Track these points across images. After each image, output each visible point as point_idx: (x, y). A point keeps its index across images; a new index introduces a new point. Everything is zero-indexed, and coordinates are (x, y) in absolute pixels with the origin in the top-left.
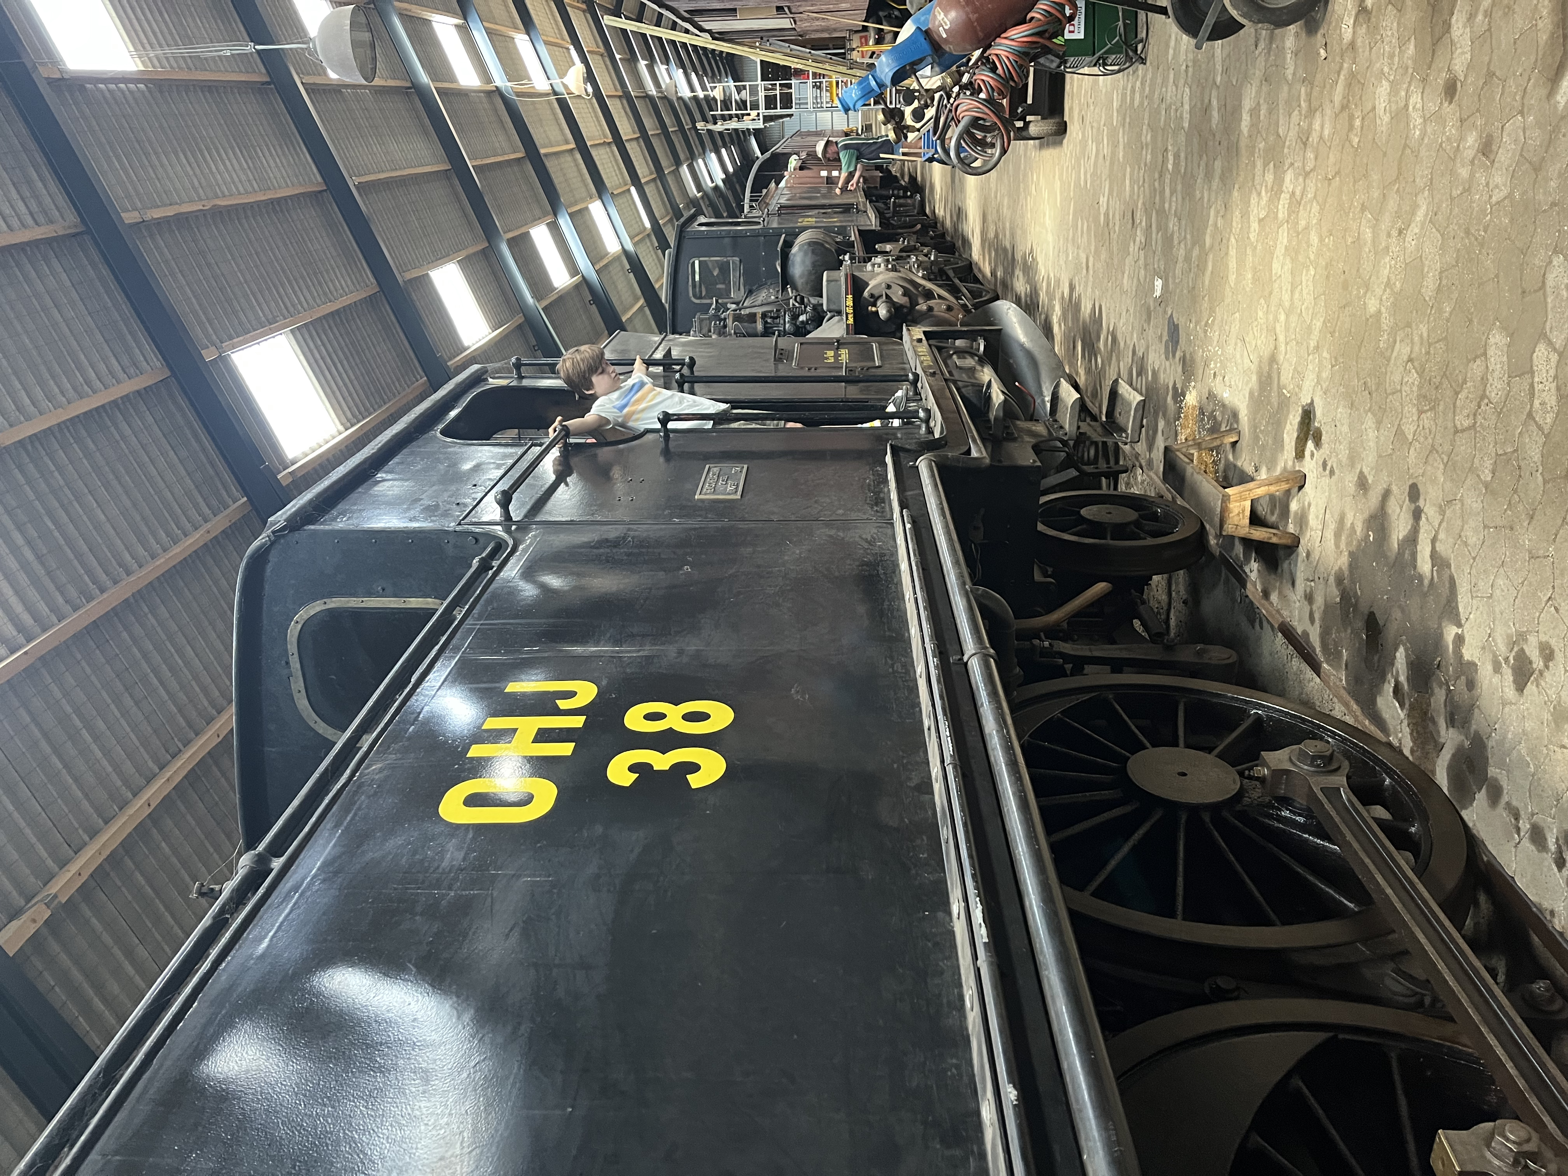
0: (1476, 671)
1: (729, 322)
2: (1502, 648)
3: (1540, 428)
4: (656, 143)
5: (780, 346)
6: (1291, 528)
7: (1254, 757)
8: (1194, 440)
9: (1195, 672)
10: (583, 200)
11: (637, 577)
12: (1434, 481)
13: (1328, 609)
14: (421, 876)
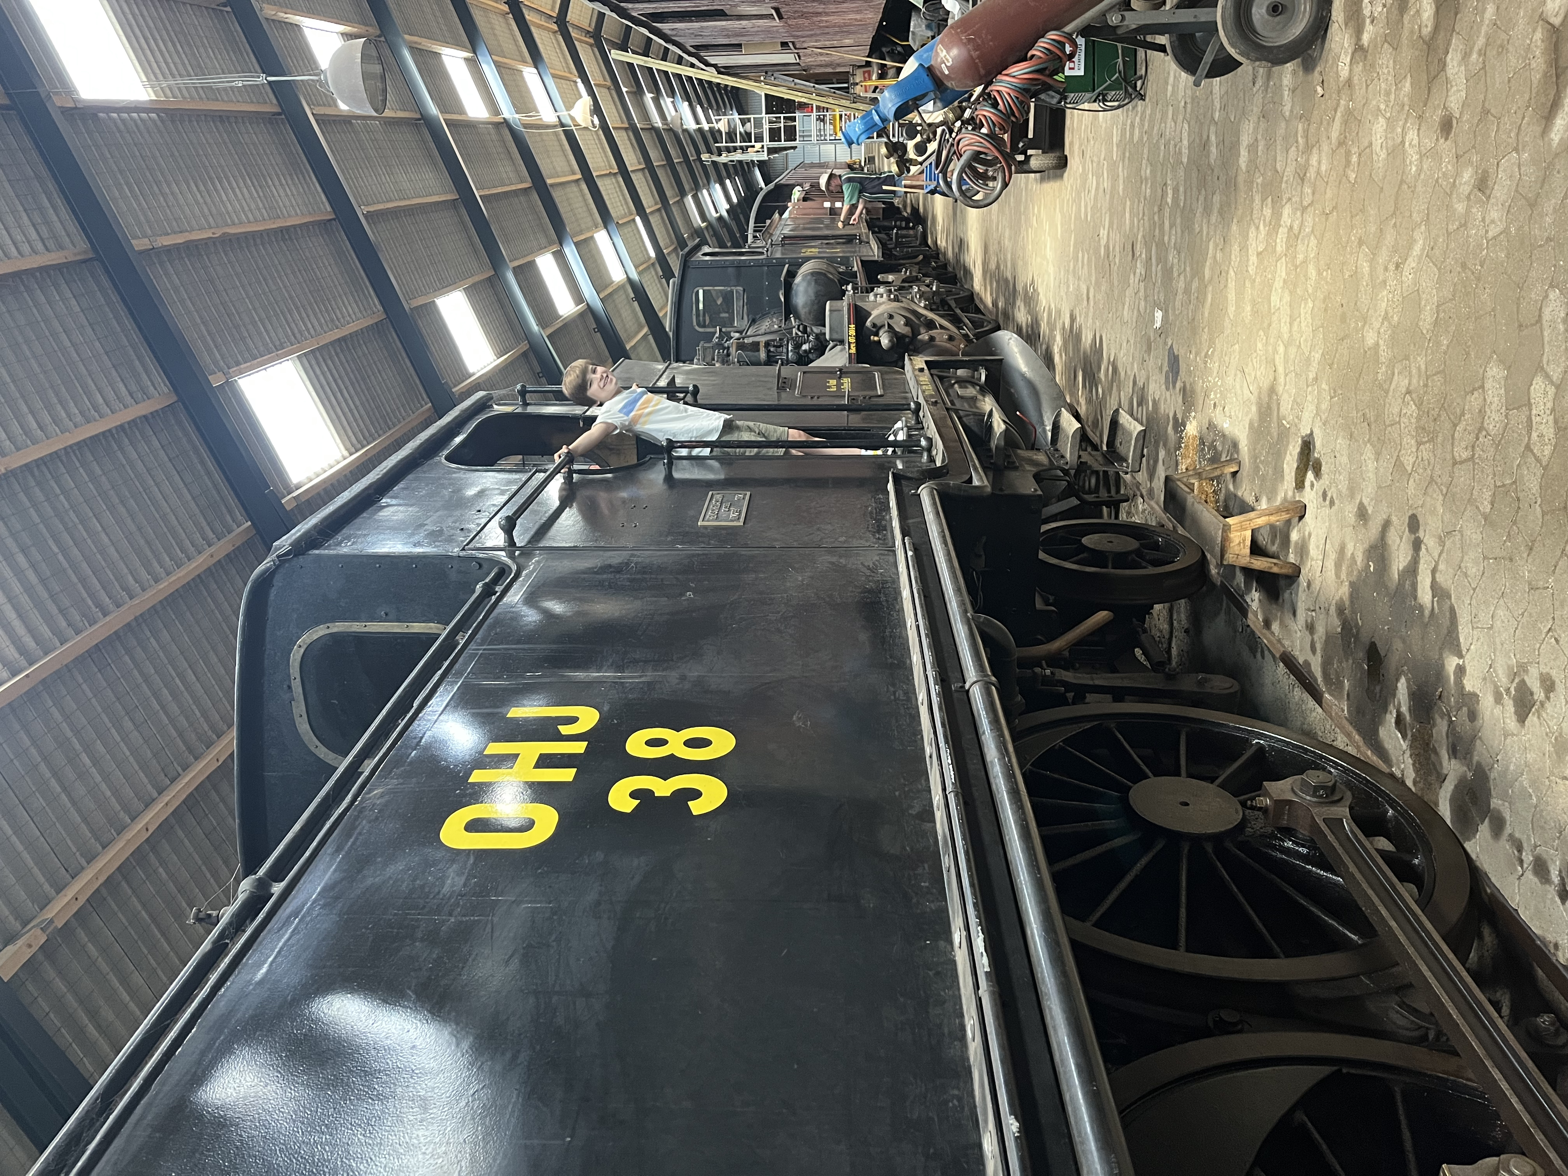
0: (1478, 702)
1: (733, 350)
2: (1503, 680)
3: (1538, 460)
4: (660, 173)
5: (783, 374)
6: (1292, 558)
7: (1256, 787)
8: (1195, 469)
9: (1198, 701)
10: (589, 229)
11: (639, 602)
12: (1433, 512)
13: (1329, 638)
14: (421, 901)
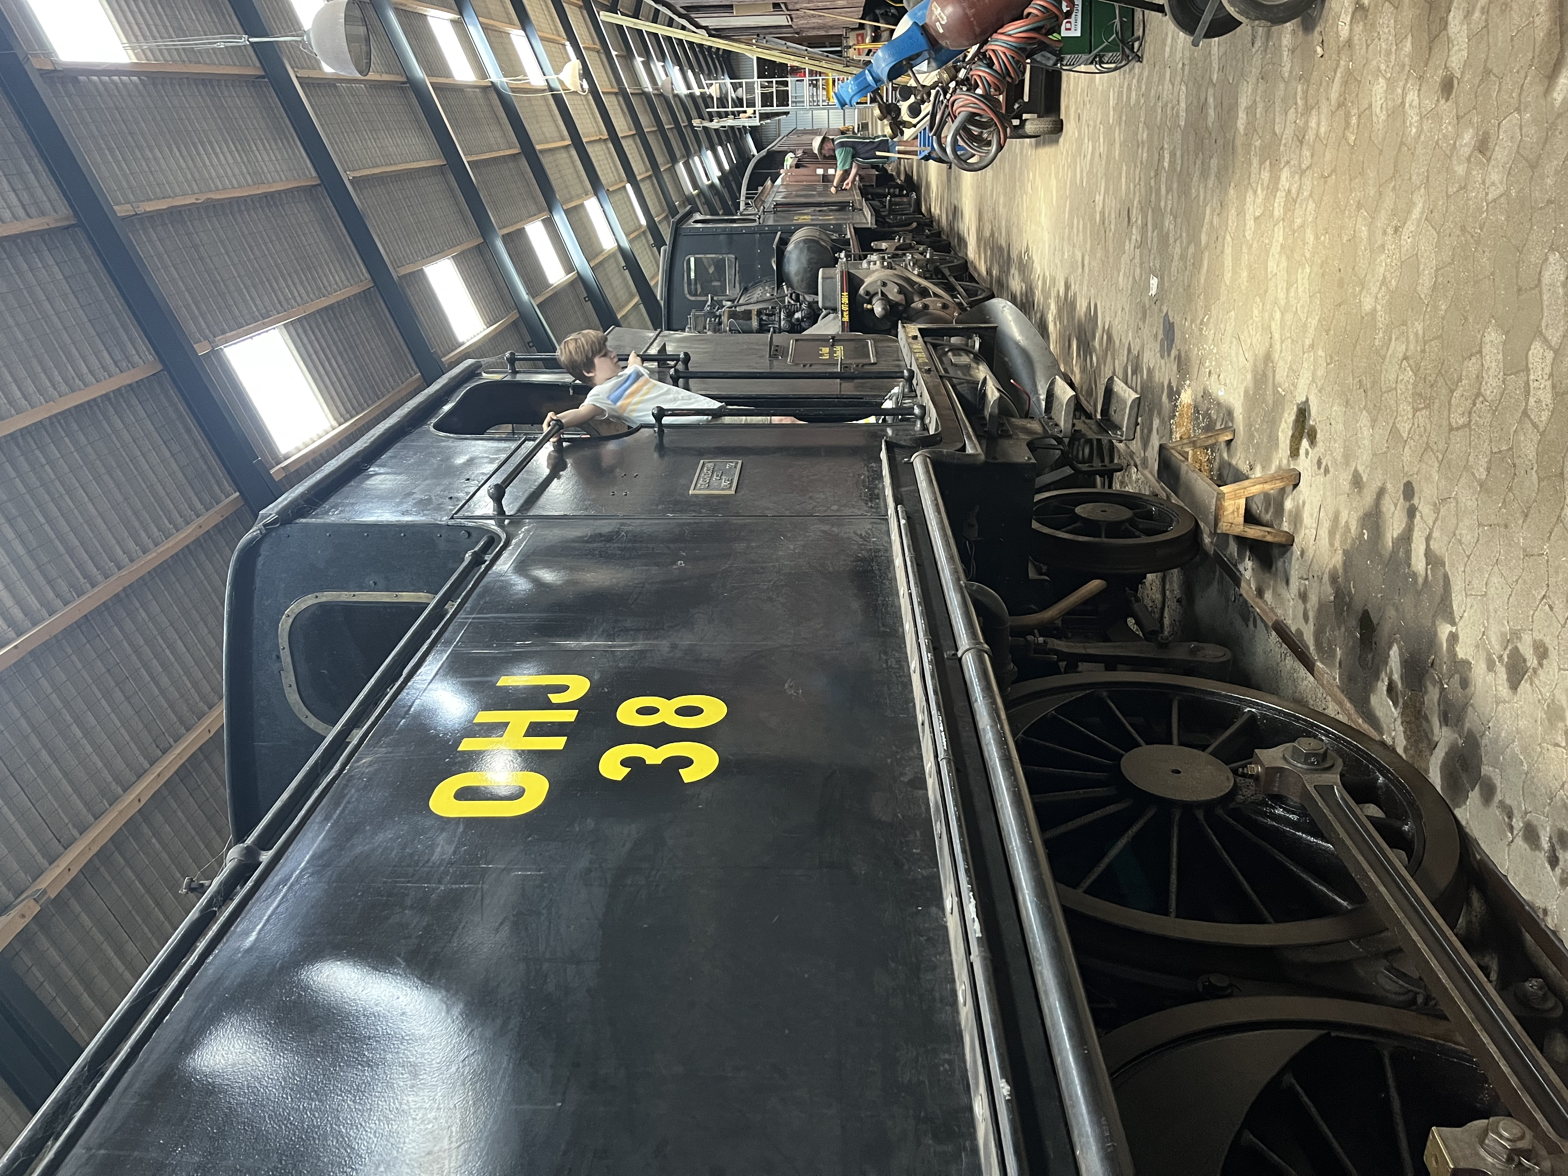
0: (1470, 669)
1: (725, 319)
2: (1496, 646)
3: (1535, 426)
4: (651, 139)
5: (775, 342)
6: (1286, 527)
7: (1248, 755)
8: (1189, 438)
9: (1190, 670)
10: (579, 197)
11: (630, 571)
12: (1428, 479)
13: (1322, 607)
14: (411, 870)
